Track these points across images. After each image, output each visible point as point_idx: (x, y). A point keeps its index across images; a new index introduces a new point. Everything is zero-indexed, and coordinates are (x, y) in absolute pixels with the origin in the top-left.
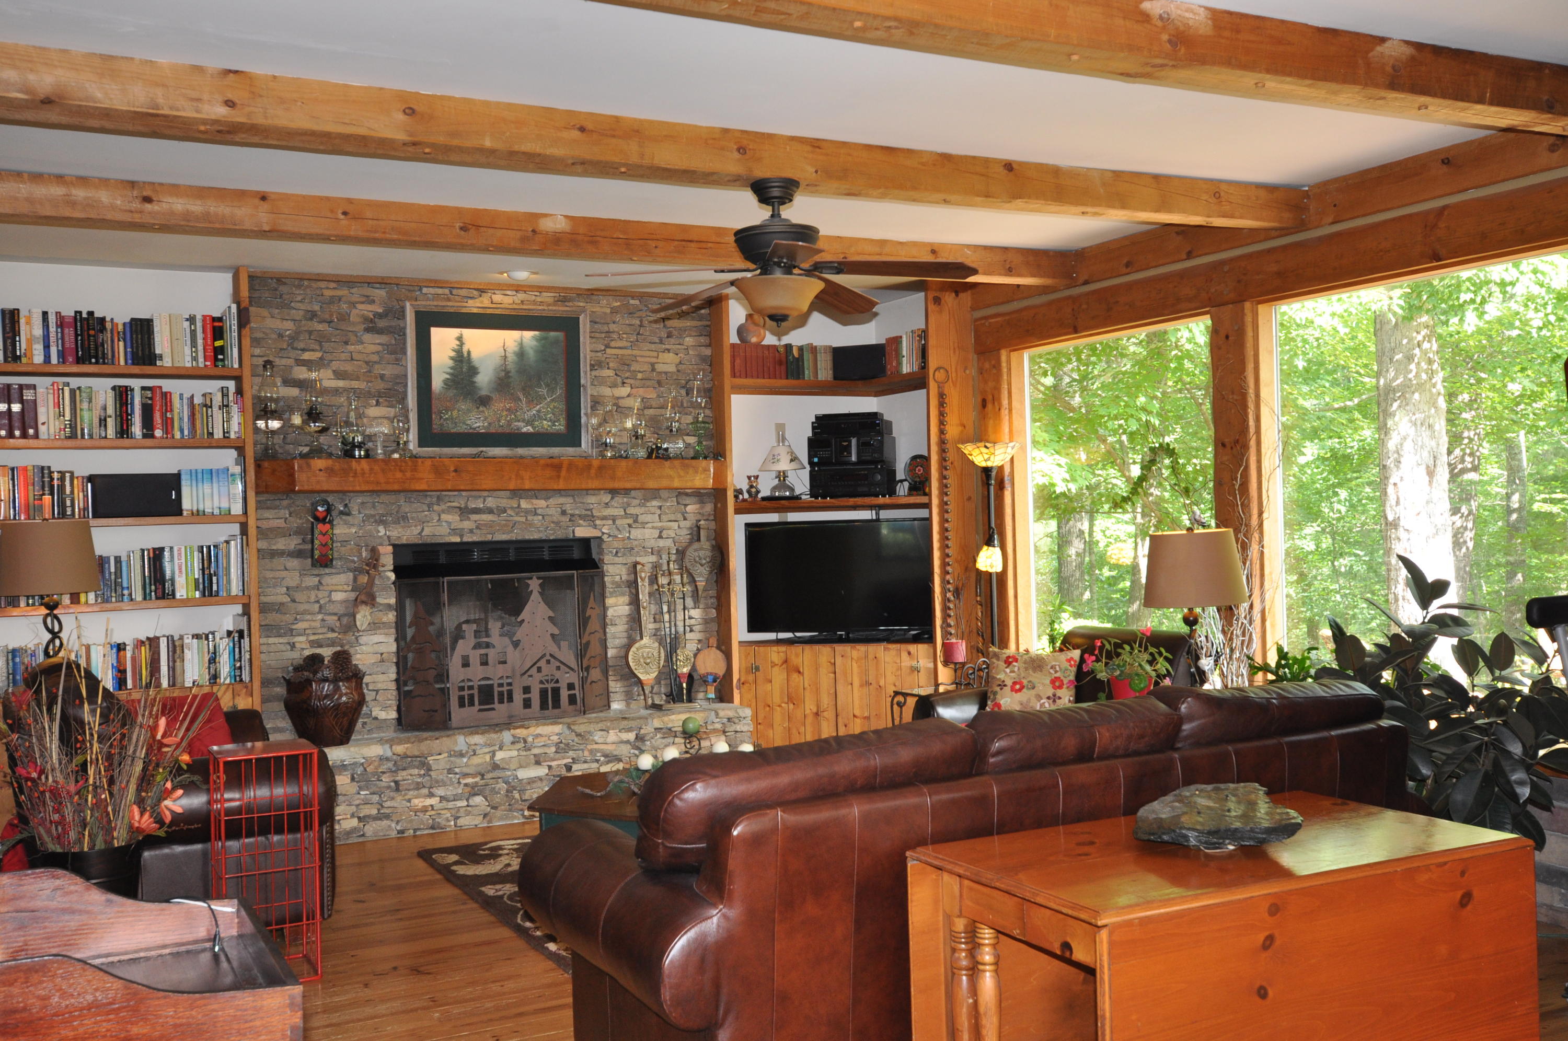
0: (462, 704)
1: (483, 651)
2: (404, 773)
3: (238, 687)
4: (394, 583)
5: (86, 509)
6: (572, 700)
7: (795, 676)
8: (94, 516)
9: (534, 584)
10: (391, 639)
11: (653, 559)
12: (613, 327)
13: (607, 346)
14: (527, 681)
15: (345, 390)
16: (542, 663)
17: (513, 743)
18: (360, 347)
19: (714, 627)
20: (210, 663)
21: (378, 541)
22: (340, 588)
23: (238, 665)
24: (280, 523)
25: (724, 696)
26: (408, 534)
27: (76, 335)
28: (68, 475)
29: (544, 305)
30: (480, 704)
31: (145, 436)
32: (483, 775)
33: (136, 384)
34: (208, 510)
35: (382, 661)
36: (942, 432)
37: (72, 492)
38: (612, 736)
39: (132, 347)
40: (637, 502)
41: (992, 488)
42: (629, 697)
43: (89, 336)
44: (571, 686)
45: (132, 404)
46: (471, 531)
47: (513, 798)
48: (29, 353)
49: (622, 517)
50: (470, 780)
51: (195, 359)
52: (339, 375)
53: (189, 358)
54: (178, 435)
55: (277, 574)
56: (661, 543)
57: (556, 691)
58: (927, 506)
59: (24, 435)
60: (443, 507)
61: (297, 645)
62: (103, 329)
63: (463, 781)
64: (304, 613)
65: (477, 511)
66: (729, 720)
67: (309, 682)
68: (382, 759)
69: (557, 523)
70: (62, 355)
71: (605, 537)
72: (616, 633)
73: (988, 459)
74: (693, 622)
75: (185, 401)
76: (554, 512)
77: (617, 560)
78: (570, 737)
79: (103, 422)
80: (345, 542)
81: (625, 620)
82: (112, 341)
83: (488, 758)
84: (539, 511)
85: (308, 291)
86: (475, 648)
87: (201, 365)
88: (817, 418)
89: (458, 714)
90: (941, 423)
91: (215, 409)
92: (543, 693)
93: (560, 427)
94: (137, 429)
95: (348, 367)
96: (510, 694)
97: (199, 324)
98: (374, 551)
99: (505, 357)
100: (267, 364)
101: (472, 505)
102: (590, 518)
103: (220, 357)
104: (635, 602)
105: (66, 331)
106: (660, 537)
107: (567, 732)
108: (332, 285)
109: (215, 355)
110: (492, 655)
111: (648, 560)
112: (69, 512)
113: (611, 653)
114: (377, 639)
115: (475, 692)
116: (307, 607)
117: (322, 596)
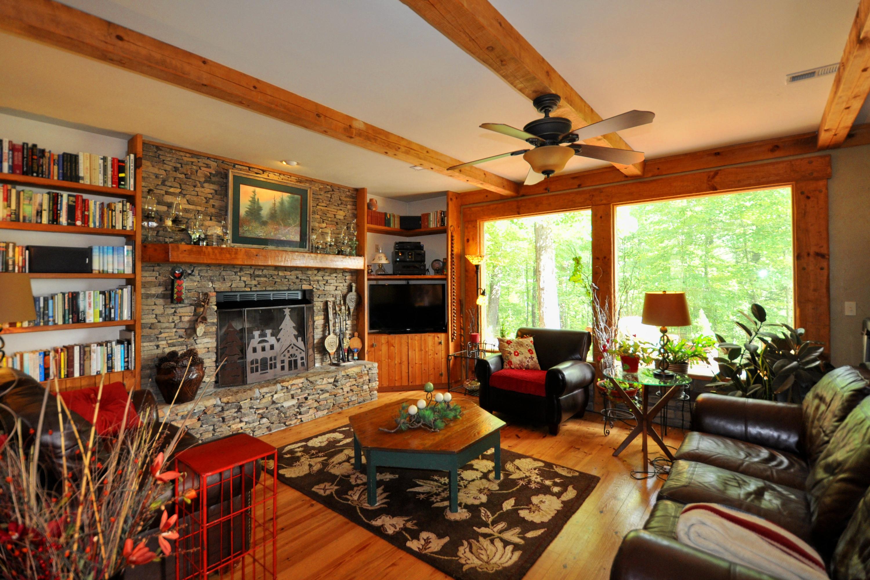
0: (252, 372)
1: (263, 344)
2: (228, 412)
3: (126, 373)
4: (216, 311)
5: (24, 266)
6: (303, 364)
7: (392, 348)
8: (31, 271)
9: (287, 311)
10: (214, 340)
11: (333, 299)
12: (320, 197)
13: (317, 205)
14: (283, 358)
15: (193, 210)
16: (290, 348)
17: (282, 390)
18: (203, 189)
19: (355, 328)
20: (108, 360)
21: (209, 290)
22: (187, 314)
23: (126, 360)
24: (153, 279)
25: (361, 357)
26: (224, 287)
27: (23, 158)
28: (11, 245)
29: (292, 183)
30: (261, 370)
31: (69, 224)
32: (267, 408)
33: (64, 193)
34: (110, 271)
35: (209, 352)
36: (452, 250)
37: (14, 256)
38: (325, 381)
39: (63, 170)
40: (327, 274)
42: (322, 361)
43: (32, 159)
44: (302, 358)
45: (61, 204)
46: (255, 286)
47: (281, 417)
49: (322, 281)
50: (260, 411)
51: (105, 182)
52: (189, 202)
53: (102, 181)
54: (91, 225)
55: (150, 308)
57: (296, 361)
58: (446, 279)
60: (242, 273)
61: (161, 346)
62: (43, 156)
63: (258, 412)
64: (165, 328)
65: (259, 276)
66: (369, 369)
67: (174, 368)
68: (215, 406)
69: (294, 283)
70: (12, 168)
71: (314, 290)
72: (318, 333)
74: (348, 326)
75: (98, 206)
76: (293, 277)
77: (319, 299)
78: (307, 384)
79: (39, 213)
80: (189, 290)
81: (321, 326)
82: (49, 165)
83: (270, 398)
84: (287, 277)
85: (174, 156)
86: (258, 343)
87: (110, 186)
88: (396, 244)
89: (251, 377)
90: (453, 247)
91: (118, 212)
92: (290, 362)
93: (297, 238)
94: (63, 220)
95: (195, 199)
96: (275, 364)
97: (109, 163)
98: (206, 295)
99: (275, 204)
100: (150, 191)
101: (257, 273)
102: (309, 282)
103: (123, 183)
104: (327, 318)
105: (16, 154)
106: (336, 290)
107: (306, 381)
108: (188, 155)
109: (119, 181)
110: (267, 346)
111: (331, 299)
112: (11, 268)
113: (316, 341)
114: (206, 340)
115: (259, 365)
116: (167, 325)
117: (176, 318)
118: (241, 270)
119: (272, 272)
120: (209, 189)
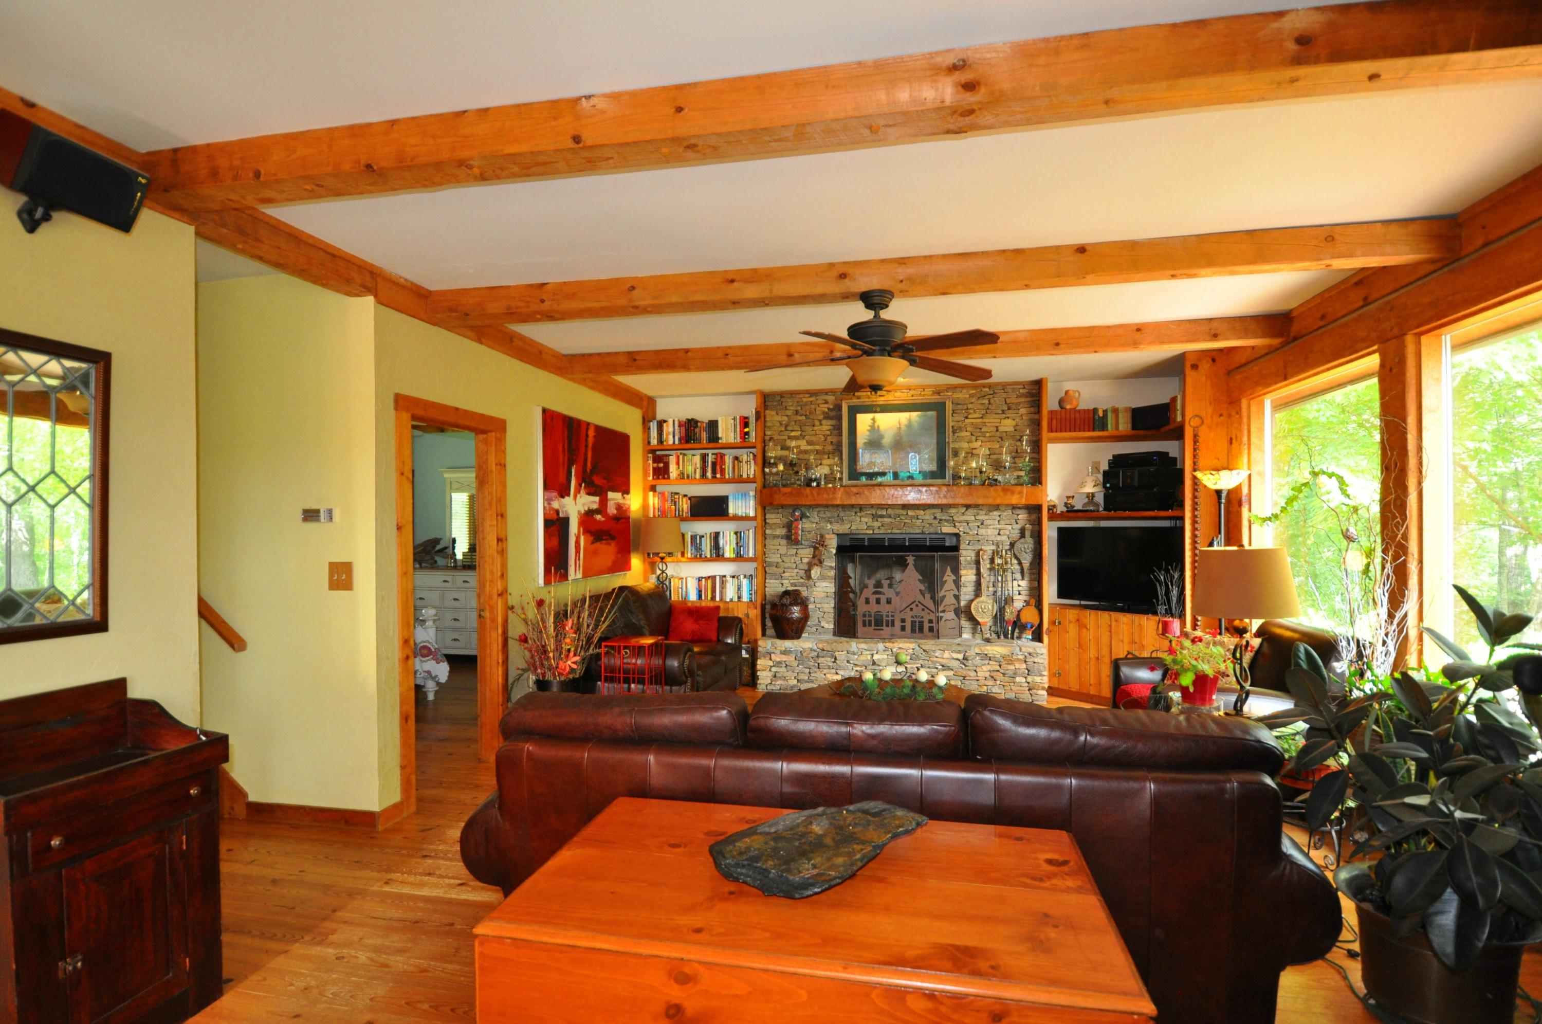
0: (864, 625)
1: (877, 596)
2: (823, 659)
3: (750, 604)
4: (836, 555)
5: (688, 512)
6: (931, 629)
7: (1084, 631)
8: (692, 516)
9: (910, 560)
10: (833, 585)
11: (994, 547)
13: (967, 418)
14: (903, 616)
15: (811, 451)
16: (913, 606)
17: (884, 650)
18: (820, 427)
19: (1033, 593)
20: (738, 591)
21: (827, 532)
22: (805, 556)
23: (751, 592)
24: (778, 521)
26: (843, 528)
27: (686, 430)
28: (681, 496)
29: (926, 397)
30: (875, 625)
31: (713, 477)
32: (866, 667)
33: (710, 452)
34: (740, 514)
35: (826, 597)
36: (1195, 463)
37: (681, 504)
38: (947, 655)
39: (709, 434)
40: (984, 512)
41: (1223, 506)
42: (974, 632)
43: (692, 430)
44: (930, 622)
45: (708, 462)
48: (667, 440)
49: (973, 521)
50: (858, 669)
51: (735, 438)
52: (809, 443)
53: (733, 438)
54: (727, 477)
55: (774, 547)
56: (999, 538)
57: (921, 623)
58: (1182, 518)
59: (664, 478)
60: (863, 514)
61: (784, 584)
62: (697, 426)
63: (855, 669)
64: (789, 568)
65: (882, 516)
66: (1030, 654)
67: (782, 605)
68: (812, 650)
69: (930, 524)
70: (680, 439)
71: (961, 533)
72: (967, 592)
74: (1020, 588)
75: (731, 460)
76: (929, 518)
77: (969, 547)
78: (919, 651)
79: (696, 471)
80: (808, 532)
81: (973, 584)
82: (701, 432)
83: (869, 657)
84: (920, 517)
85: (795, 400)
86: (873, 594)
87: (738, 441)
88: (1112, 457)
89: (860, 629)
90: (1195, 456)
91: (744, 463)
92: (913, 623)
93: (932, 467)
94: (709, 475)
95: (813, 438)
96: (893, 621)
97: (738, 421)
98: (825, 537)
99: (900, 428)
100: (772, 439)
101: (879, 513)
102: (953, 523)
103: (747, 437)
104: (978, 574)
105: (682, 428)
106: (999, 534)
107: (918, 648)
108: (807, 396)
109: (745, 435)
110: (883, 600)
111: (990, 548)
112: (682, 513)
113: (963, 603)
114: (825, 584)
115: (872, 619)
116: (789, 565)
117: (798, 559)
118: (861, 510)
119: (898, 511)
120: (827, 426)
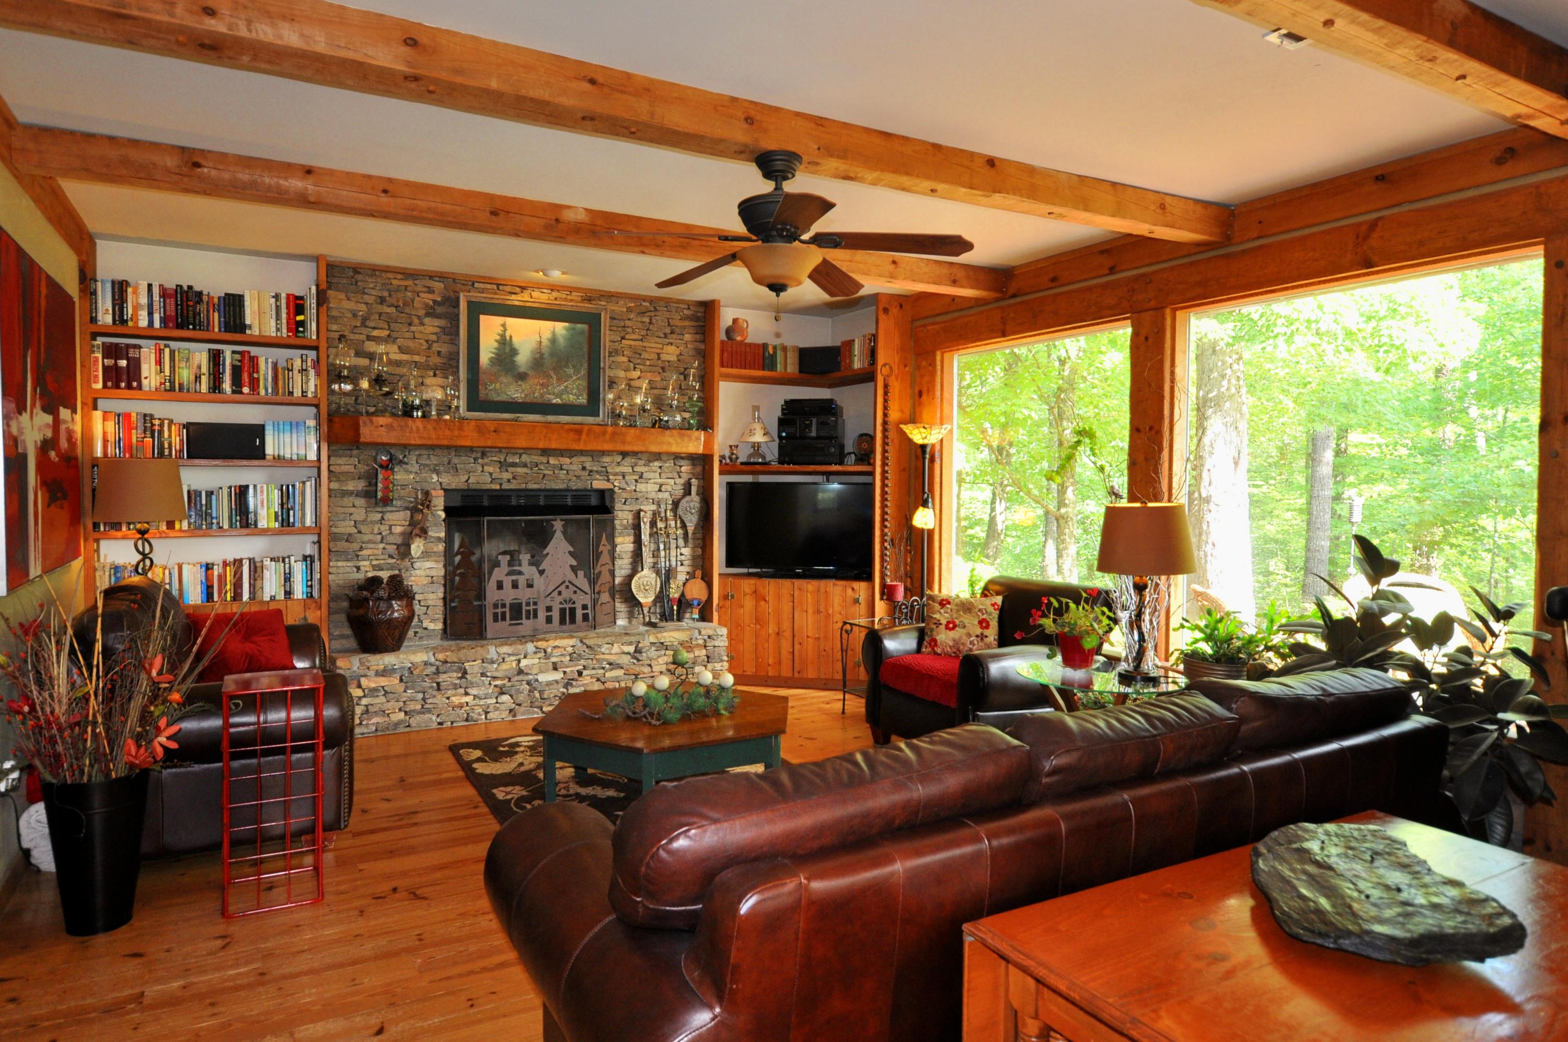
0: (496, 619)
1: (514, 577)
2: (445, 676)
3: (309, 601)
4: (444, 520)
5: (181, 450)
6: (585, 617)
7: (763, 603)
8: (190, 456)
9: (558, 525)
10: (441, 565)
11: (654, 507)
12: (628, 323)
13: (623, 338)
14: (549, 603)
15: (407, 362)
16: (562, 588)
17: (535, 653)
18: (421, 328)
19: (700, 562)
20: (285, 582)
21: (432, 486)
22: (399, 523)
23: (309, 583)
24: (350, 468)
25: (705, 616)
26: (456, 481)
27: (177, 305)
28: (166, 422)
29: (573, 303)
30: (511, 619)
31: (234, 392)
32: (510, 679)
33: (228, 350)
34: (288, 456)
35: (432, 583)
36: (885, 415)
37: (170, 436)
38: (616, 649)
39: (225, 317)
40: (642, 462)
41: (927, 461)
42: (631, 616)
43: (188, 306)
44: (585, 607)
45: (224, 364)
46: (509, 481)
47: (534, 697)
48: (135, 318)
49: (630, 474)
50: (499, 682)
51: (278, 330)
52: (402, 350)
53: (274, 329)
54: (262, 392)
55: (347, 510)
56: (661, 495)
57: (573, 611)
58: (872, 474)
59: (129, 387)
60: (486, 460)
61: (362, 568)
62: (200, 301)
63: (494, 683)
64: (369, 542)
65: (514, 465)
66: (709, 637)
67: (366, 600)
68: (426, 663)
69: (578, 477)
70: (164, 320)
71: (616, 489)
72: (623, 567)
73: (926, 438)
74: (683, 558)
75: (270, 365)
76: (576, 467)
77: (625, 507)
78: (580, 648)
79: (198, 378)
80: (404, 486)
81: (629, 555)
82: (208, 311)
83: (514, 664)
84: (564, 467)
85: (379, 280)
86: (507, 575)
87: (285, 335)
88: (786, 402)
89: (492, 627)
90: (885, 408)
91: (296, 372)
92: (562, 611)
93: (583, 400)
94: (227, 386)
95: (410, 344)
96: (535, 611)
97: (284, 302)
98: (427, 494)
99: (540, 342)
100: (341, 338)
101: (510, 460)
102: (606, 475)
103: (301, 329)
104: (638, 541)
105: (168, 301)
106: (660, 490)
107: (579, 644)
108: (399, 276)
109: (297, 327)
110: (522, 580)
111: (649, 508)
112: (167, 453)
113: (618, 580)
114: (428, 564)
115: (507, 610)
116: (371, 537)
117: (384, 529)
118: (484, 455)
119: (536, 459)
120: (431, 327)
